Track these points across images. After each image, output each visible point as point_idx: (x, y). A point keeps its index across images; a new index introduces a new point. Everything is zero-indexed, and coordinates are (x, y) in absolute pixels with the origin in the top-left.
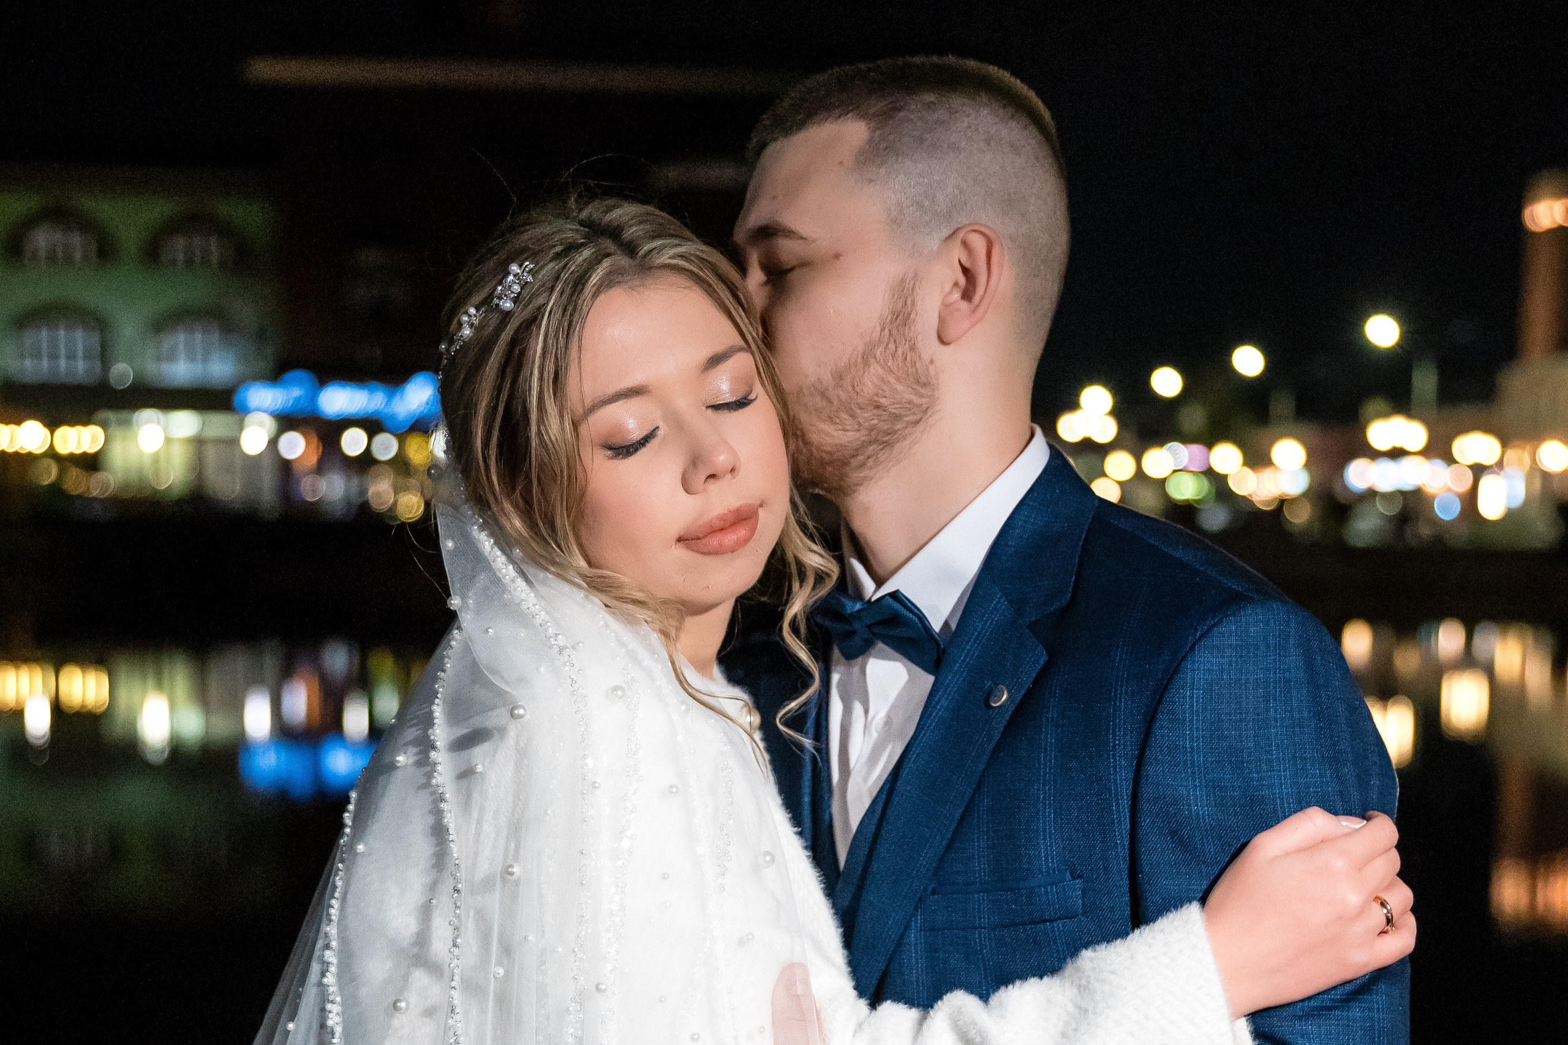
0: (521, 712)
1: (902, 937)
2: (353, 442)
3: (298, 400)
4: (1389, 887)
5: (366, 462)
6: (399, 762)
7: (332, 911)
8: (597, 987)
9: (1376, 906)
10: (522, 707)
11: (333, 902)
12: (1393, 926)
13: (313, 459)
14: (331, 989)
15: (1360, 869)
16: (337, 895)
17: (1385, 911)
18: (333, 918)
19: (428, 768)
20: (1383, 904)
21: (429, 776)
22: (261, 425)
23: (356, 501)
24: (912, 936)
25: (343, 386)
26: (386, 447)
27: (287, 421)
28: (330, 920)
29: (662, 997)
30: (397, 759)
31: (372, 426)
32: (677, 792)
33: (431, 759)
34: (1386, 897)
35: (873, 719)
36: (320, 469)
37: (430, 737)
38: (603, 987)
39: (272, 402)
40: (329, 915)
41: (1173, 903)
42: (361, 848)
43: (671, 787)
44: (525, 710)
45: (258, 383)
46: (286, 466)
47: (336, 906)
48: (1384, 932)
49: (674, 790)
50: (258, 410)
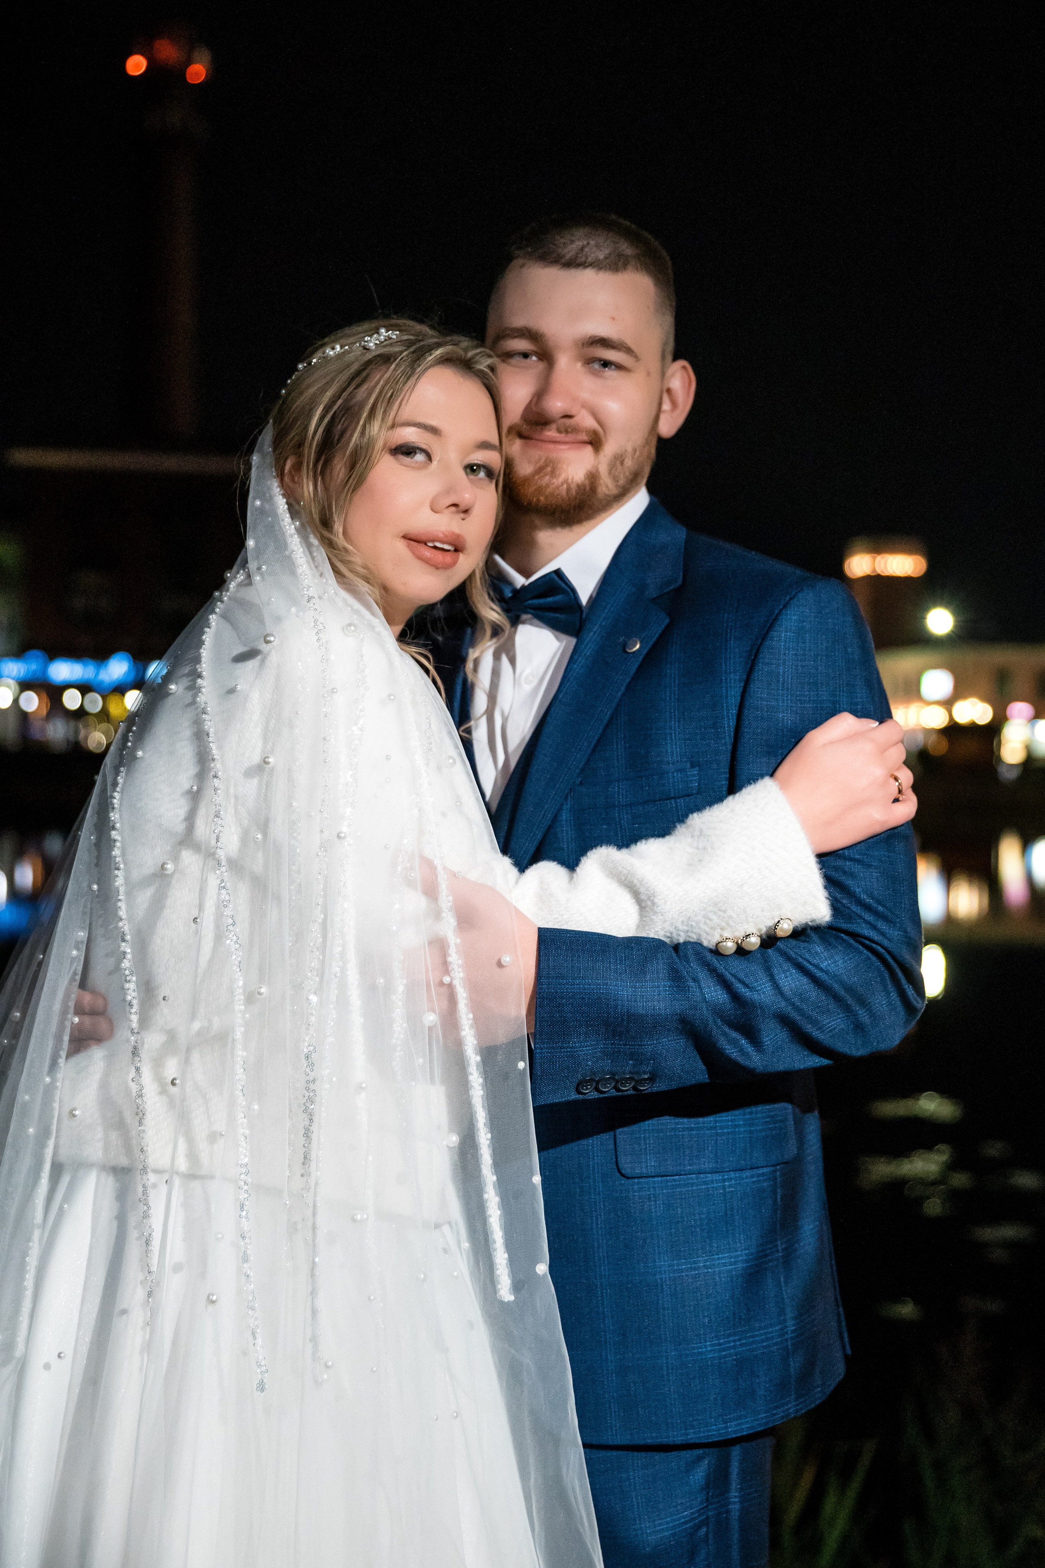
0: (272, 639)
1: (556, 815)
2: (72, 700)
3: (35, 672)
4: (898, 769)
5: (81, 713)
6: (171, 689)
7: (115, 801)
8: (339, 837)
9: (892, 780)
10: (273, 635)
11: (116, 794)
12: (902, 794)
13: (44, 712)
14: (118, 859)
15: (882, 753)
16: (118, 789)
17: (897, 784)
18: (116, 806)
19: (194, 691)
20: (896, 779)
21: (195, 696)
22: (8, 686)
23: (71, 738)
24: (564, 816)
25: (66, 661)
26: (95, 702)
27: (25, 685)
28: (113, 808)
29: (386, 845)
30: (170, 687)
31: (84, 688)
32: (393, 700)
33: (198, 684)
34: (897, 774)
35: (521, 675)
36: (49, 716)
37: (197, 670)
38: (343, 835)
39: (17, 673)
40: (113, 804)
41: (753, 779)
42: (140, 753)
43: (390, 695)
44: (275, 638)
45: (7, 659)
46: (24, 716)
47: (118, 798)
48: (896, 800)
49: (392, 697)
50: (8, 677)
